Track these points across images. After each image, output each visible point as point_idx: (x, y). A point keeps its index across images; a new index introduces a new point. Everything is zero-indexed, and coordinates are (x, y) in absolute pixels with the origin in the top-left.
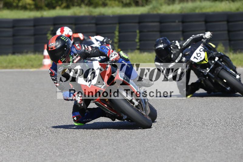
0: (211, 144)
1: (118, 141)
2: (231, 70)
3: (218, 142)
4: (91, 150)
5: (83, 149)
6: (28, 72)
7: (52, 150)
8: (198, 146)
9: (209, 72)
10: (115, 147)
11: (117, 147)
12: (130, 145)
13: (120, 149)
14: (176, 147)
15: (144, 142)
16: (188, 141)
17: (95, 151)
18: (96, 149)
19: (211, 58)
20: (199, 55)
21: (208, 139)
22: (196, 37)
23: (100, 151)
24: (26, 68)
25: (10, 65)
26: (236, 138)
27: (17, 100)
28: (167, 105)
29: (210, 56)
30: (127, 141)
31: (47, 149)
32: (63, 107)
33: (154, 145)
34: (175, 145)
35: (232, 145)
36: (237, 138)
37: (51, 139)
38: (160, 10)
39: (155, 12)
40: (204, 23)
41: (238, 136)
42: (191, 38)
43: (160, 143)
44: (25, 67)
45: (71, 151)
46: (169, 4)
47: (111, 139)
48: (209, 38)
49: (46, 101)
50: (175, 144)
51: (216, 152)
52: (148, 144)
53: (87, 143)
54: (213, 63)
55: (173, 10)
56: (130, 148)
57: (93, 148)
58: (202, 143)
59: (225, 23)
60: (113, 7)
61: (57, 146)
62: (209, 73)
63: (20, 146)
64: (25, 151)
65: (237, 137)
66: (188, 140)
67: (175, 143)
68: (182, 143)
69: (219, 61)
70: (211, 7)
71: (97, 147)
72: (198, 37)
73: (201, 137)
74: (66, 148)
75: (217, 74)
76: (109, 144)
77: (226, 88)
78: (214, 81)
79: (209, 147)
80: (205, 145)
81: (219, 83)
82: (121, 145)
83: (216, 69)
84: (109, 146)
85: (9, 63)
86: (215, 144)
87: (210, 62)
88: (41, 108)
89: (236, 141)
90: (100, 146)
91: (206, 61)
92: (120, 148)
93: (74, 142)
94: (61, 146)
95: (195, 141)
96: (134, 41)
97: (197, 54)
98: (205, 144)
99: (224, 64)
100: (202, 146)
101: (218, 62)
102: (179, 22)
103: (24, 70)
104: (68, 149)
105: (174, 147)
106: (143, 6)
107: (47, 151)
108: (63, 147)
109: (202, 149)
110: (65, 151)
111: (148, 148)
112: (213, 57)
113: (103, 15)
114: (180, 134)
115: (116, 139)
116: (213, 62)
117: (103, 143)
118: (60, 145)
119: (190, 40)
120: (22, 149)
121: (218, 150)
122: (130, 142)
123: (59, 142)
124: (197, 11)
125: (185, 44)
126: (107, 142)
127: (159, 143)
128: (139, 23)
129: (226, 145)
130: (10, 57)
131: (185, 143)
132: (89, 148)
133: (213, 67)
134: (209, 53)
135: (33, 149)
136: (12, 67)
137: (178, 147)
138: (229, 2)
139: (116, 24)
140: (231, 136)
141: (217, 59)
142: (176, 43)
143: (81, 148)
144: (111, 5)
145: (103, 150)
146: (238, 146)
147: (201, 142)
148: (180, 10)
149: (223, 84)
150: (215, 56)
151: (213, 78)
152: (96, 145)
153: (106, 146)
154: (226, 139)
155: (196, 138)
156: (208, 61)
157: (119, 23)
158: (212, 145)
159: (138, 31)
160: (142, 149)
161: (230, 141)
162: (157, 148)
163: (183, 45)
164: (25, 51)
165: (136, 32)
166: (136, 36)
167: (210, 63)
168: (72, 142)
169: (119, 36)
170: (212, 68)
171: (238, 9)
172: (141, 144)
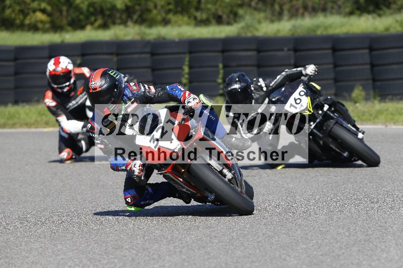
0: (343, 251)
1: (190, 247)
2: (349, 125)
3: (355, 249)
4: (145, 261)
5: (132, 260)
6: (41, 133)
7: (81, 261)
8: (322, 255)
9: (314, 128)
10: (185, 257)
11: (188, 257)
12: (209, 254)
13: (193, 260)
14: (286, 257)
15: (232, 248)
16: (305, 247)
17: (152, 263)
18: (152, 260)
19: (317, 106)
20: (298, 101)
21: (338, 244)
22: (291, 73)
23: (159, 264)
24: (36, 128)
25: (10, 122)
26: (385, 242)
27: (21, 179)
28: (271, 187)
29: (315, 103)
30: (205, 247)
31: (73, 260)
32: (98, 191)
33: (250, 254)
34: (284, 254)
35: (379, 253)
36: (388, 243)
37: (78, 244)
38: (257, 30)
39: (249, 35)
40: (330, 51)
41: (389, 239)
42: (284, 73)
43: (260, 251)
44: (36, 124)
45: (112, 263)
46: (272, 21)
47: (177, 244)
48: (312, 75)
49: (69, 181)
50: (285, 252)
51: (353, 264)
52: (239, 252)
53: (137, 251)
54: (321, 115)
55: (278, 31)
56: (210, 259)
57: (148, 259)
58: (329, 250)
59: (367, 51)
60: (180, 26)
61: (89, 255)
62: (314, 130)
63: (27, 255)
64: (37, 263)
65: (387, 241)
66: (306, 245)
67: (284, 250)
68: (297, 250)
69: (330, 112)
70: (342, 25)
71: (155, 256)
72: (294, 73)
73: (327, 241)
74: (104, 259)
75: (327, 132)
76: (175, 252)
77: (342, 153)
78: (321, 142)
79: (341, 257)
80: (334, 254)
81: (331, 145)
82: (195, 254)
83: (326, 124)
84: (174, 256)
85: (8, 119)
86: (351, 251)
87: (315, 113)
88: (62, 192)
89: (386, 247)
90: (160, 255)
91: (310, 112)
92: (193, 258)
93: (116, 249)
94: (95, 256)
95: (317, 247)
96: (215, 81)
97: (295, 100)
98: (334, 252)
99: (337, 115)
100: (329, 256)
101: (328, 112)
102: (289, 50)
103: (33, 130)
104: (107, 261)
105: (283, 256)
106: (229, 23)
107: (72, 263)
108: (98, 256)
109: (329, 260)
110: (101, 263)
111: (240, 258)
112: (321, 104)
113: (164, 39)
114: (293, 236)
115: (187, 244)
116: (320, 112)
117: (164, 250)
118: (94, 253)
119: (282, 77)
120: (32, 261)
121: (356, 261)
122: (209, 249)
123: (91, 249)
124: (319, 32)
125: (273, 83)
126: (172, 248)
127: (258, 251)
128: (223, 51)
129: (369, 253)
130: (11, 109)
131: (300, 251)
132: (142, 259)
133: (321, 120)
134: (314, 99)
135: (49, 260)
136: (13, 126)
137: (290, 256)
138: (374, 18)
139: (184, 53)
140: (377, 239)
141: (326, 107)
142: (259, 82)
143: (128, 259)
144: (176, 22)
145: (165, 262)
146: (390, 255)
147: (328, 248)
148: (290, 30)
149: (336, 147)
150: (323, 103)
151: (321, 139)
152: (153, 254)
153: (169, 255)
154: (369, 244)
155: (320, 242)
156: (312, 111)
157: (190, 53)
158: (345, 254)
159: (221, 66)
160: (230, 260)
161: (376, 246)
162: (255, 259)
163: (271, 85)
164: (36, 98)
165: (217, 66)
166: (218, 73)
167: (316, 115)
168: (113, 248)
169: (189, 74)
170: (319, 122)
171: (387, 29)
172: (227, 252)
